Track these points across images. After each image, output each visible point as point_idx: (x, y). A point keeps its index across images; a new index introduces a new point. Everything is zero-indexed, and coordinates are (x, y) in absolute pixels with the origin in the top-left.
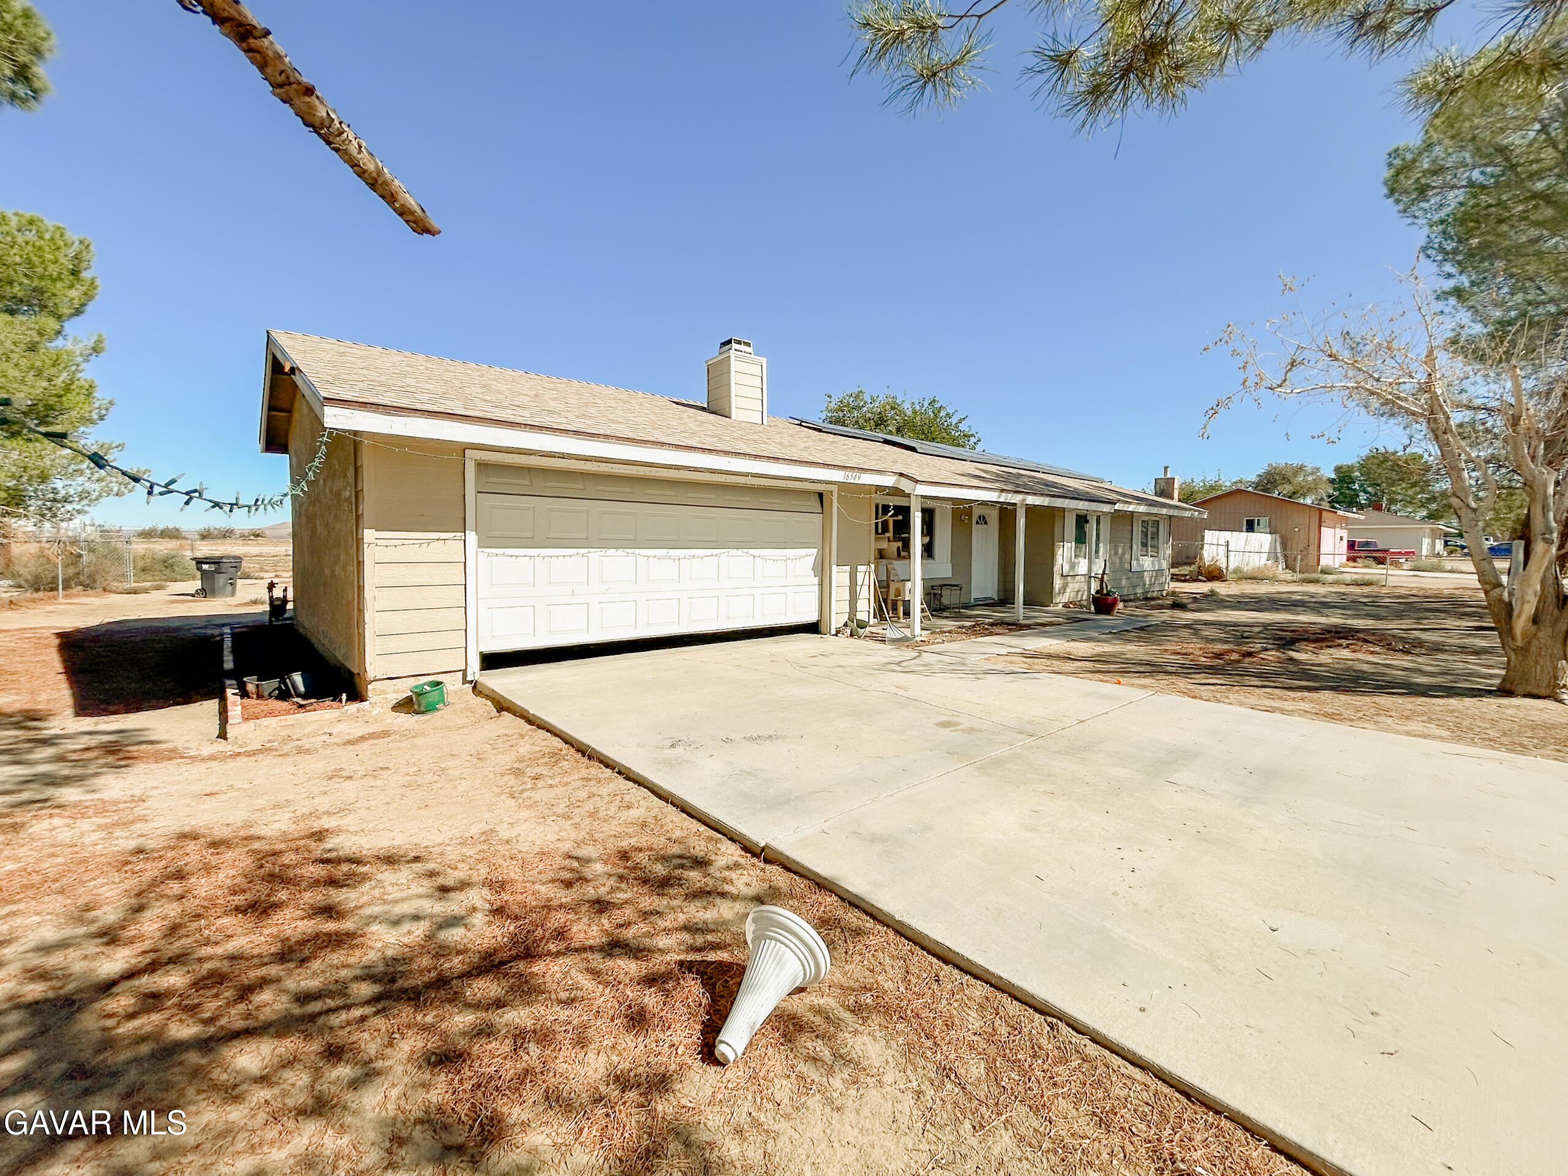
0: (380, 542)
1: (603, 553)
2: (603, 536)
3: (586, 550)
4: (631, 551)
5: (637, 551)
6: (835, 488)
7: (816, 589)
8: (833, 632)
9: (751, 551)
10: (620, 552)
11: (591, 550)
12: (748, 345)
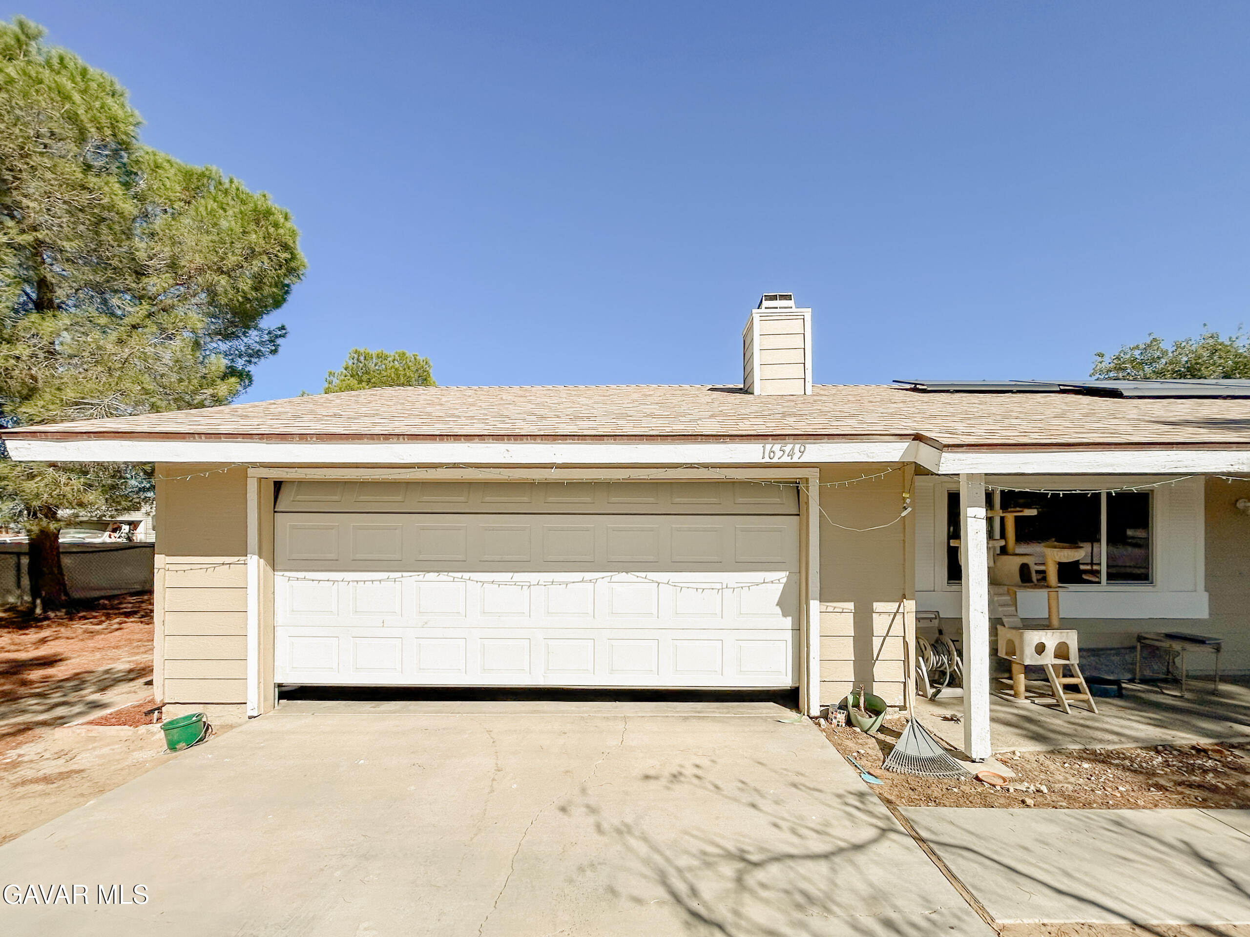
0: (172, 567)
1: (421, 578)
2: (421, 557)
3: (399, 574)
4: (459, 575)
5: (466, 575)
6: (813, 475)
7: (788, 635)
8: (815, 711)
9: (652, 575)
10: (443, 576)
11: (405, 574)
12: (788, 297)
